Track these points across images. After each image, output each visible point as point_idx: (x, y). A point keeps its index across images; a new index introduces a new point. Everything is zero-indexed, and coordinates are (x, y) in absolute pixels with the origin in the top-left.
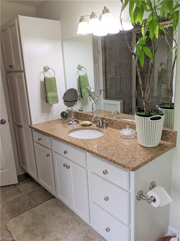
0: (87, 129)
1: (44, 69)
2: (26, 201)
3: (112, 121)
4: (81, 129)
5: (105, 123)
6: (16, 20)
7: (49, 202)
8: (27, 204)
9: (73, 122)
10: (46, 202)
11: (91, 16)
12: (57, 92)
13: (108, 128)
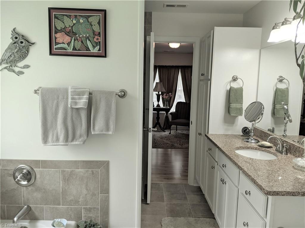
0: (263, 151)
1: (233, 78)
2: (187, 209)
3: (296, 147)
4: (256, 149)
5: (286, 147)
6: (212, 31)
7: (208, 220)
8: (187, 212)
9: (252, 140)
10: (205, 218)
11: (283, 22)
12: (242, 104)
13: (289, 155)
